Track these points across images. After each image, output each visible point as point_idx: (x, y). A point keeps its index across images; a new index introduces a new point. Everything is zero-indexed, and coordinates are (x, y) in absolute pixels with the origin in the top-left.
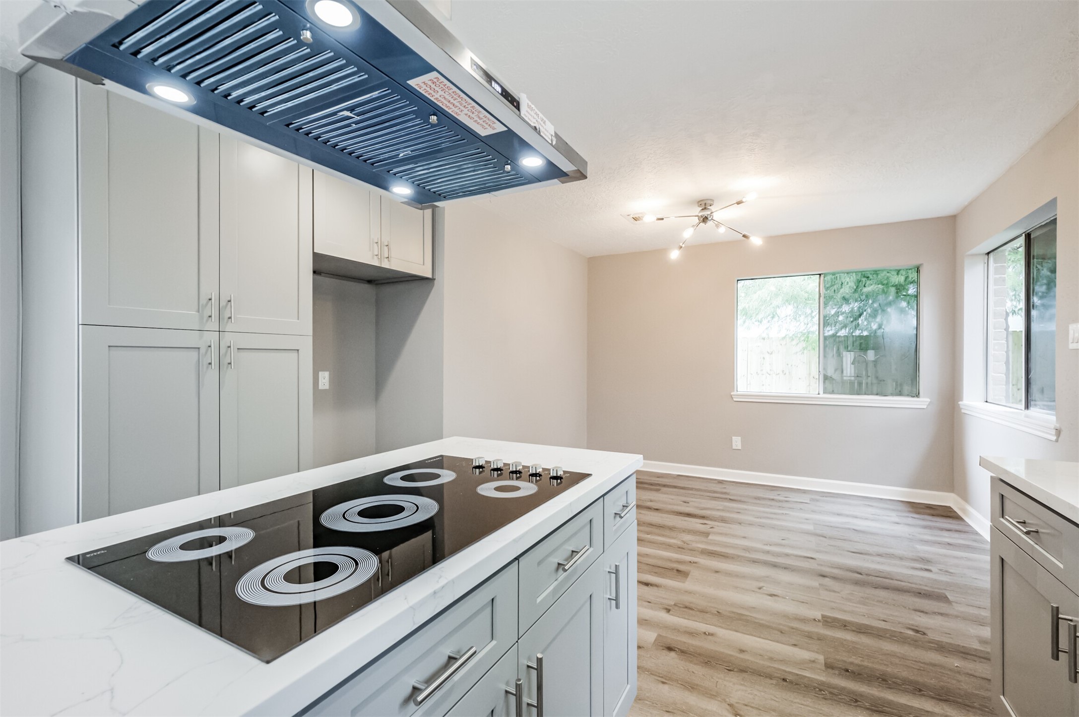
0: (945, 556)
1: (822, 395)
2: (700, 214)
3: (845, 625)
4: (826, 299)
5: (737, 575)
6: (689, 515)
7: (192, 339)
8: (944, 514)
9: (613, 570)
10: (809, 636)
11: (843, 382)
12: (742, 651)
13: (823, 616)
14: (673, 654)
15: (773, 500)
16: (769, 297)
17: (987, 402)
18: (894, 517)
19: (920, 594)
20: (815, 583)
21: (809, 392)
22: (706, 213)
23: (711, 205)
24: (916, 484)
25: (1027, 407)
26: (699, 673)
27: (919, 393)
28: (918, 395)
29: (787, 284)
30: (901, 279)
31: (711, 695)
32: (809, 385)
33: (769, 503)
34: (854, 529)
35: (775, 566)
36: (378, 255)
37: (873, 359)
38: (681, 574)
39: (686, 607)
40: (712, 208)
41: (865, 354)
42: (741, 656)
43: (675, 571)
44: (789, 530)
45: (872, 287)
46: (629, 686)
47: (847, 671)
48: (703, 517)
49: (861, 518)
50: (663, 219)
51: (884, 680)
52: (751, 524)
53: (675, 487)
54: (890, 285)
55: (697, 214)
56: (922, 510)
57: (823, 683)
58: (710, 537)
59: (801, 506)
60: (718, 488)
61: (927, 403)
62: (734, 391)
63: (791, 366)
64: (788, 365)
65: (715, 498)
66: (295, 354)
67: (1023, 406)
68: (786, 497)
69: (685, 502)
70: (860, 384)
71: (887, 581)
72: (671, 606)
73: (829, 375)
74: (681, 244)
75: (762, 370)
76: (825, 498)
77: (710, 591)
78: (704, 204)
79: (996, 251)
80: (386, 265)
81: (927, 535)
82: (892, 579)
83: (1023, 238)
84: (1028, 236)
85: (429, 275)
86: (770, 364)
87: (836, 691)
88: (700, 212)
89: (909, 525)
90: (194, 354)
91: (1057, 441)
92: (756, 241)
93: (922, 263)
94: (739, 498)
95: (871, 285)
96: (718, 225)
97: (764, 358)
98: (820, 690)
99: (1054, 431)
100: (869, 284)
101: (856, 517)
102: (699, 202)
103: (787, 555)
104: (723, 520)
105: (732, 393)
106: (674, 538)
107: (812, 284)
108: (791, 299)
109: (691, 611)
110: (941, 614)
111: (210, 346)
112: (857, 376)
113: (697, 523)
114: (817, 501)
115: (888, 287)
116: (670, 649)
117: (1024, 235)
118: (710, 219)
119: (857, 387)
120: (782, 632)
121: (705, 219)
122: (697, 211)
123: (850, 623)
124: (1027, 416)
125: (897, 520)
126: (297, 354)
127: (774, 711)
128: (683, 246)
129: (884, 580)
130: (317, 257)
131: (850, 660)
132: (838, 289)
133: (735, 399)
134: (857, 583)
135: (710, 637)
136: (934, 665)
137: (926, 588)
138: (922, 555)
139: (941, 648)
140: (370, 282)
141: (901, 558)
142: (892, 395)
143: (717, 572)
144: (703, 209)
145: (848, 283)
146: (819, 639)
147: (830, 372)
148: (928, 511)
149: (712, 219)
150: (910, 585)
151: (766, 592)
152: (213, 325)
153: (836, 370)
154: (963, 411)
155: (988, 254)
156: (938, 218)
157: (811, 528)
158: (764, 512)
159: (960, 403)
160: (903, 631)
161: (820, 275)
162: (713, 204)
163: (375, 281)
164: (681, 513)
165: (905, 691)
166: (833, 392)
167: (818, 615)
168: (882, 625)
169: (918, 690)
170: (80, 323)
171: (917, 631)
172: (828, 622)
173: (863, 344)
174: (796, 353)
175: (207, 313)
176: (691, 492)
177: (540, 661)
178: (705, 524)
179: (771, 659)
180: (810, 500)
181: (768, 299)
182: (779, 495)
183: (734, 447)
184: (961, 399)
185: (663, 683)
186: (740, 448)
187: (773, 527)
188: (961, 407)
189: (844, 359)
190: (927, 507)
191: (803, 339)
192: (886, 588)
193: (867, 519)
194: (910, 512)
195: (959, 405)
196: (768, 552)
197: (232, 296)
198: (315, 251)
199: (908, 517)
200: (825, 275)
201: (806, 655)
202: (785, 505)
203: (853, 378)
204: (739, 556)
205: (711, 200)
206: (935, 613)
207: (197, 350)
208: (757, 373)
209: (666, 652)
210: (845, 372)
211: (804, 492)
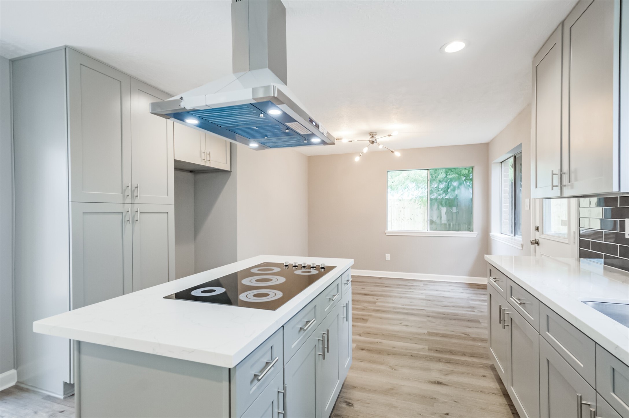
0: (481, 305)
1: (429, 231)
2: (370, 140)
3: (437, 335)
4: (431, 181)
5: (390, 319)
6: (365, 294)
7: (119, 208)
8: (483, 288)
9: (345, 305)
10: (422, 340)
11: (441, 224)
12: (394, 347)
13: (428, 332)
14: (364, 351)
15: (406, 285)
16: (403, 180)
17: (501, 233)
18: (461, 290)
19: (469, 321)
20: (425, 319)
21: (424, 229)
22: (373, 139)
23: (375, 135)
24: (472, 274)
25: (515, 235)
26: (376, 356)
27: (473, 230)
28: (473, 231)
29: (412, 173)
30: (467, 171)
31: (382, 364)
32: (424, 226)
33: (404, 287)
34: (443, 297)
35: (407, 314)
36: (205, 160)
37: (456, 212)
38: (364, 320)
39: (368, 333)
40: (377, 137)
41: (452, 209)
42: (394, 349)
43: (361, 319)
44: (414, 299)
45: (453, 175)
46: (339, 380)
47: (437, 350)
48: (372, 295)
49: (447, 291)
50: (352, 141)
51: (451, 352)
52: (396, 297)
53: (357, 282)
54: (461, 175)
55: (369, 139)
56: (474, 287)
57: (427, 356)
58: (377, 304)
59: (419, 287)
60: (379, 281)
61: (476, 234)
62: (386, 230)
63: (415, 215)
64: (413, 214)
65: (378, 286)
66: (166, 215)
67: (513, 235)
68: (412, 284)
69: (363, 289)
70: (450, 225)
71: (456, 316)
72: (361, 333)
73: (434, 220)
74: (361, 154)
75: (399, 218)
76: (431, 283)
77: (379, 326)
78: (372, 134)
79: (505, 162)
80: (208, 165)
81: (475, 297)
82: (458, 316)
83: (513, 157)
84: (515, 157)
85: (229, 169)
86: (404, 214)
87: (432, 358)
88: (370, 138)
89: (467, 293)
90: (120, 216)
91: (522, 250)
92: (397, 154)
93: (474, 165)
94: (389, 285)
95: (453, 174)
96: (379, 145)
97: (400, 211)
98: (426, 358)
99: (521, 245)
100: (451, 174)
101: (444, 291)
102: (369, 133)
103: (413, 309)
104: (382, 296)
105: (385, 231)
106: (359, 305)
107: (424, 173)
108: (415, 181)
109: (370, 335)
110: (476, 327)
111: (128, 211)
112: (448, 221)
113: (370, 298)
114: (427, 285)
115: (460, 176)
116: (362, 349)
117: (513, 156)
118: (375, 142)
119: (448, 227)
120: (410, 339)
121: (373, 142)
122: (369, 138)
123: (439, 333)
124: (515, 240)
125: (463, 291)
126: (167, 214)
127: (408, 366)
128: (362, 155)
129: (455, 316)
130: (176, 161)
131: (438, 347)
132: (437, 176)
133: (387, 234)
134: (443, 318)
135: (380, 344)
136: (471, 345)
137: (472, 318)
138: (472, 305)
139: (474, 339)
140: (191, 171)
141: (463, 307)
142: (465, 230)
143: (381, 318)
144: (371, 137)
145: (442, 173)
146: (426, 341)
147: (435, 219)
148: (477, 287)
149: (376, 142)
150: (465, 317)
151: (404, 325)
152: (129, 200)
153: (437, 217)
154: (491, 238)
155: (502, 162)
156: (481, 144)
157: (423, 297)
158: (402, 291)
159: (490, 234)
160: (460, 335)
161: (428, 170)
162: (376, 135)
163: (194, 171)
164: (361, 294)
165: (458, 355)
166: (436, 230)
167: (426, 331)
168: (453, 333)
169: (464, 354)
170: (70, 201)
171: (466, 334)
172: (430, 334)
173: (451, 203)
174: (417, 208)
175: (127, 194)
176: (365, 284)
177: (328, 331)
178: (374, 298)
179: (406, 349)
180: (424, 285)
181: (403, 181)
182: (409, 283)
183: (386, 260)
184: (491, 233)
185: (361, 362)
186: (390, 260)
187: (407, 298)
188: (491, 236)
189: (442, 211)
190: (476, 285)
191: (420, 200)
192: (455, 319)
193: (449, 292)
194: (468, 287)
195: (490, 235)
196: (404, 309)
197: (138, 184)
198: (175, 159)
199: (467, 290)
200: (430, 169)
201: (420, 346)
202: (411, 287)
203: (446, 222)
204: (390, 311)
205: (376, 132)
206: (474, 327)
207: (122, 213)
208: (397, 219)
209: (361, 351)
210: (442, 218)
211: (421, 281)
